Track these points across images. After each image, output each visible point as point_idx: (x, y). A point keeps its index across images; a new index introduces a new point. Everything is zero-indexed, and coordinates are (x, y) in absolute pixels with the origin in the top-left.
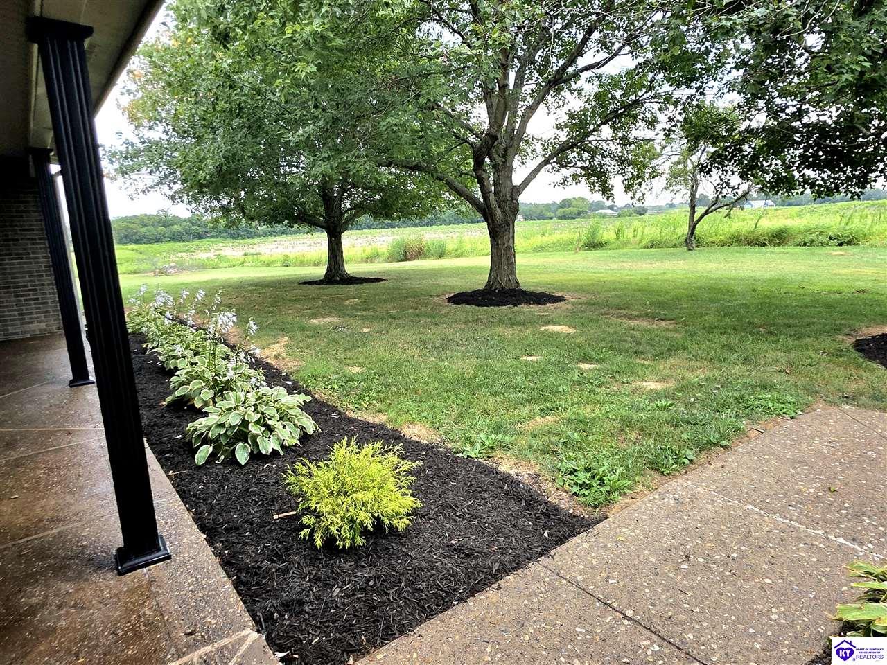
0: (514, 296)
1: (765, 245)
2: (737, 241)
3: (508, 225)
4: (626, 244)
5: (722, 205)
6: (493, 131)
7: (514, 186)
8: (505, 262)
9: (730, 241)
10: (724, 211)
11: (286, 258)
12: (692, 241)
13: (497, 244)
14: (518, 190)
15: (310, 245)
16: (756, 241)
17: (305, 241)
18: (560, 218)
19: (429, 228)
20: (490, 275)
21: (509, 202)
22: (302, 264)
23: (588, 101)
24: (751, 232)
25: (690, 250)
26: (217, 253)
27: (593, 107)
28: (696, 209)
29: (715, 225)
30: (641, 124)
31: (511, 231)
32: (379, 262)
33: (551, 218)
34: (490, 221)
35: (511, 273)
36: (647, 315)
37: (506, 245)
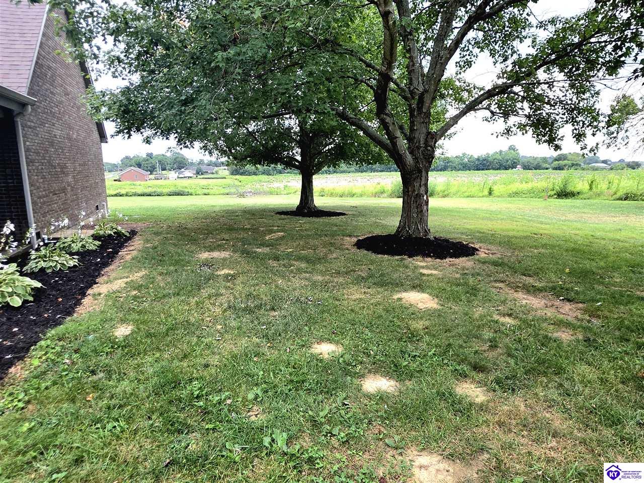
3: (420, 171)
4: (599, 195)
18: (555, 169)
32: (383, 198)
33: (547, 169)
37: (416, 193)
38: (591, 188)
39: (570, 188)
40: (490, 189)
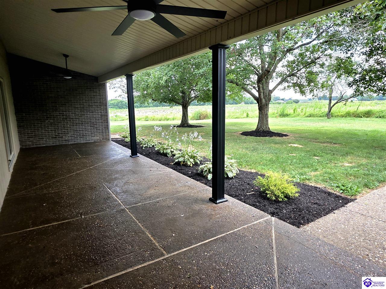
0: (269, 133)
1: (362, 117)
2: (349, 115)
3: (267, 105)
4: (298, 115)
5: (344, 99)
6: (268, 69)
7: (270, 90)
8: (265, 120)
9: (346, 115)
10: (344, 102)
11: (147, 117)
12: (329, 115)
13: (262, 113)
14: (271, 92)
15: (153, 112)
16: (357, 115)
17: (150, 110)
19: (203, 106)
20: (258, 125)
21: (267, 96)
22: (153, 120)
23: (296, 57)
24: (355, 111)
25: (329, 118)
26: (115, 114)
27: (298, 59)
28: (332, 101)
29: (340, 108)
30: (318, 66)
31: (268, 108)
34: (260, 104)
35: (267, 125)
36: (328, 142)
37: (266, 113)
38: (294, 112)
39: (286, 112)
40: (247, 114)
